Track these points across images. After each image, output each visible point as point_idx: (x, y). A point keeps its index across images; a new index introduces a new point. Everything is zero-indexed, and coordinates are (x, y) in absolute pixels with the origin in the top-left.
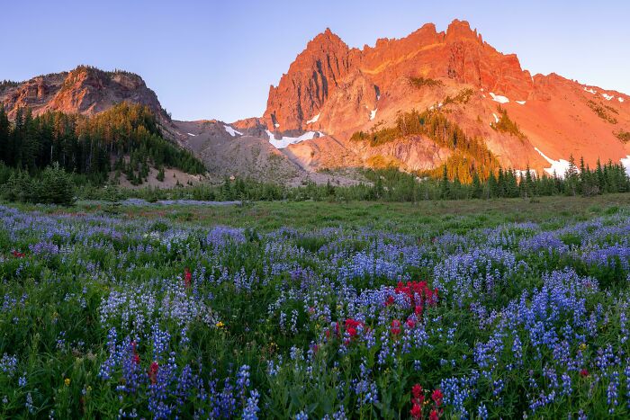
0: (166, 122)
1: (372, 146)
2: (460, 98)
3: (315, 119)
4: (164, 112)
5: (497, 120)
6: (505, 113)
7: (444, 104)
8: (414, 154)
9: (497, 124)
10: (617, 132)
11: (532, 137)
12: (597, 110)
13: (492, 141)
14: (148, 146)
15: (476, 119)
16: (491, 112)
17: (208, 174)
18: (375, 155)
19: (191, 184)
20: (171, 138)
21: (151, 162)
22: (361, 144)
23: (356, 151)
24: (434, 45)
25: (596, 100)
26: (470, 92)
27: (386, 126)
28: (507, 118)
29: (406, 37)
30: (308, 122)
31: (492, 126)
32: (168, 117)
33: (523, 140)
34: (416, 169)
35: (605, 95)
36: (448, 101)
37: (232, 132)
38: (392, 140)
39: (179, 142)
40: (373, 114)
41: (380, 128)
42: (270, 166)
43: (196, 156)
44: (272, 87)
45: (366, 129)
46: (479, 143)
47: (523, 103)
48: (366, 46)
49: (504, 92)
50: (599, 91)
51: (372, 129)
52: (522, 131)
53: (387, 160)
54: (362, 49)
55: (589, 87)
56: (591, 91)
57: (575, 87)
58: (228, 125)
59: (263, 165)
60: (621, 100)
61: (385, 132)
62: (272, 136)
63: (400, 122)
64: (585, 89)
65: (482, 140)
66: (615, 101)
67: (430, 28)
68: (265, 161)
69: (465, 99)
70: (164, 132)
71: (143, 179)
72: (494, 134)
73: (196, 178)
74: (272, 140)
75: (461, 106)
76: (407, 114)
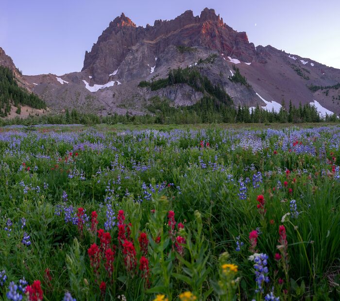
0: (19, 76)
1: (152, 90)
2: (208, 60)
3: (115, 73)
4: (17, 70)
5: (233, 75)
6: (238, 70)
7: (198, 64)
8: (180, 95)
9: (232, 77)
10: (309, 85)
11: (255, 86)
12: (297, 71)
13: (229, 88)
14: (10, 92)
15: (218, 73)
16: (228, 70)
17: (48, 109)
18: (154, 96)
19: (38, 115)
20: (23, 87)
21: (12, 102)
22: (145, 89)
23: (141, 93)
24: (192, 25)
25: (296, 64)
26: (215, 56)
27: (161, 77)
28: (239, 74)
29: (174, 19)
30: (110, 75)
31: (229, 78)
32: (20, 73)
33: (249, 87)
34: (181, 104)
35: (302, 61)
36: (201, 61)
37: (61, 81)
38: (165, 87)
39: (28, 89)
40: (153, 69)
41: (157, 79)
42: (87, 103)
43: (40, 97)
44: (87, 52)
45: (148, 80)
46: (221, 89)
47: (249, 64)
48: (147, 26)
49: (238, 56)
50: (299, 58)
51: (152, 79)
52: (249, 82)
53: (162, 99)
54: (145, 27)
55: (292, 56)
56: (293, 58)
57: (283, 55)
58: (59, 77)
59: (82, 102)
60: (312, 65)
61: (161, 81)
62: (87, 84)
63: (170, 75)
64: (289, 56)
65: (223, 87)
66: (308, 65)
67: (189, 13)
68: (84, 100)
69: (212, 61)
70: (18, 83)
71: (8, 113)
72: (231, 83)
73: (41, 111)
74: (87, 86)
75: (209, 65)
76: (174, 70)
